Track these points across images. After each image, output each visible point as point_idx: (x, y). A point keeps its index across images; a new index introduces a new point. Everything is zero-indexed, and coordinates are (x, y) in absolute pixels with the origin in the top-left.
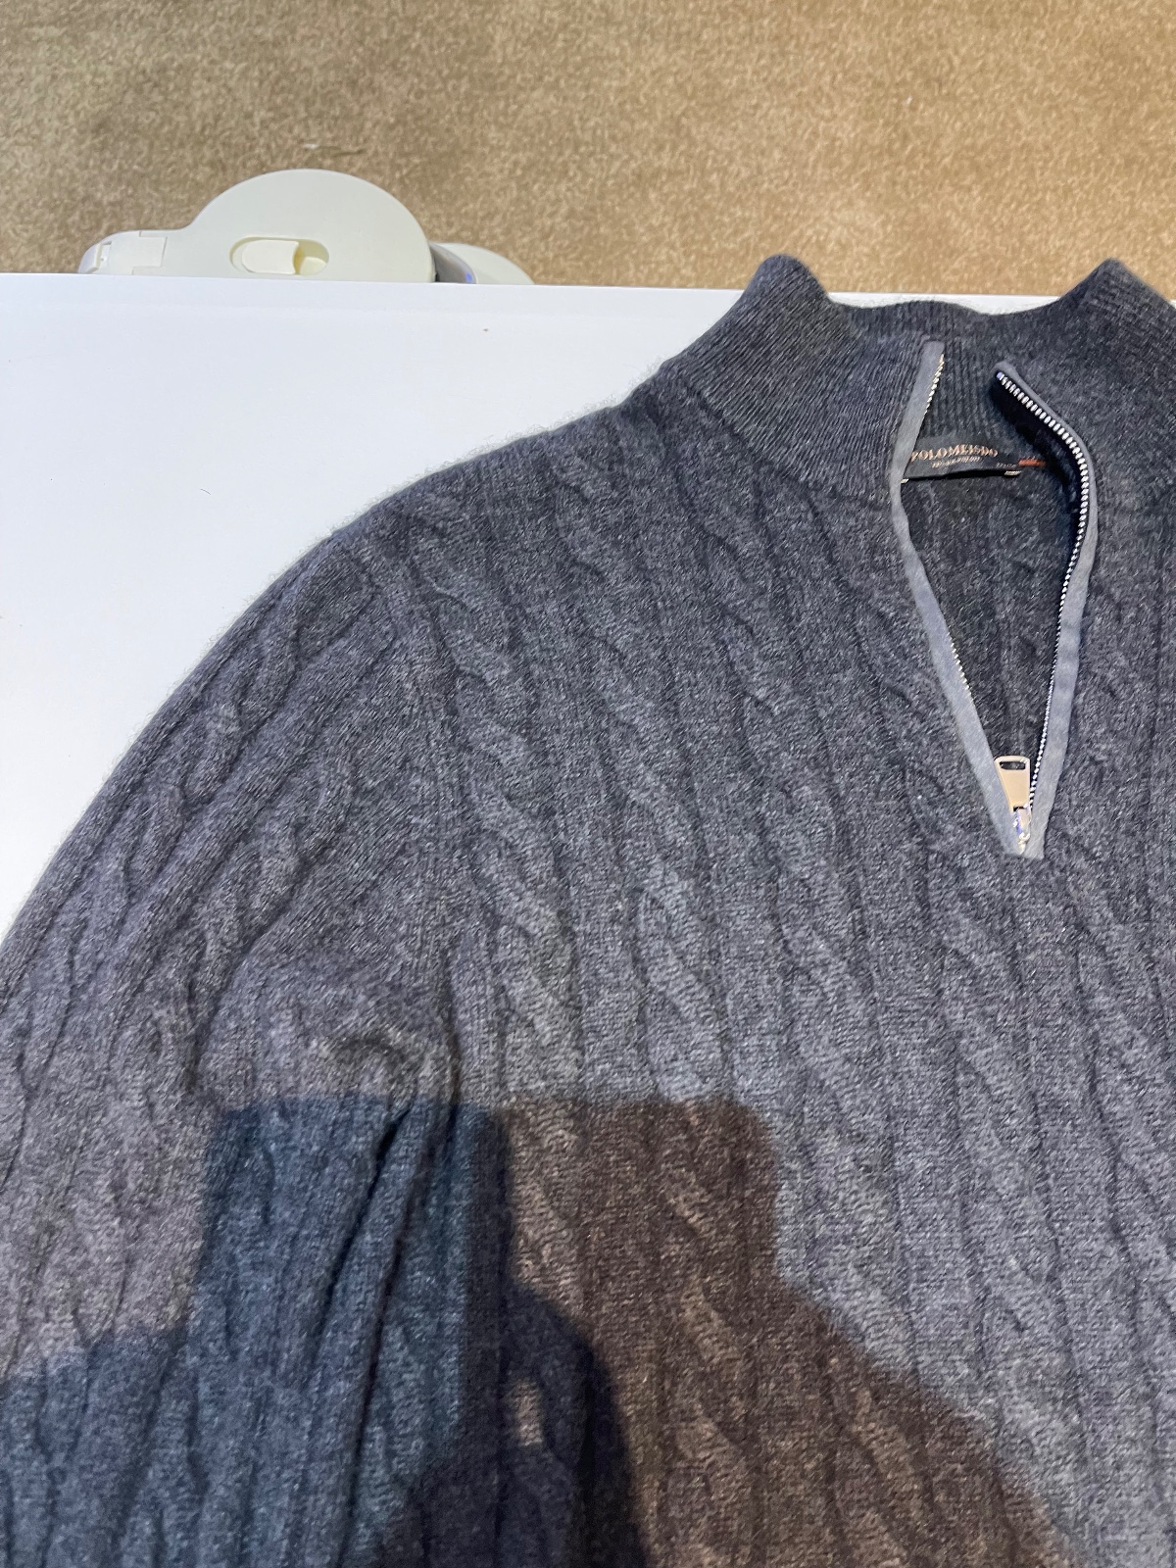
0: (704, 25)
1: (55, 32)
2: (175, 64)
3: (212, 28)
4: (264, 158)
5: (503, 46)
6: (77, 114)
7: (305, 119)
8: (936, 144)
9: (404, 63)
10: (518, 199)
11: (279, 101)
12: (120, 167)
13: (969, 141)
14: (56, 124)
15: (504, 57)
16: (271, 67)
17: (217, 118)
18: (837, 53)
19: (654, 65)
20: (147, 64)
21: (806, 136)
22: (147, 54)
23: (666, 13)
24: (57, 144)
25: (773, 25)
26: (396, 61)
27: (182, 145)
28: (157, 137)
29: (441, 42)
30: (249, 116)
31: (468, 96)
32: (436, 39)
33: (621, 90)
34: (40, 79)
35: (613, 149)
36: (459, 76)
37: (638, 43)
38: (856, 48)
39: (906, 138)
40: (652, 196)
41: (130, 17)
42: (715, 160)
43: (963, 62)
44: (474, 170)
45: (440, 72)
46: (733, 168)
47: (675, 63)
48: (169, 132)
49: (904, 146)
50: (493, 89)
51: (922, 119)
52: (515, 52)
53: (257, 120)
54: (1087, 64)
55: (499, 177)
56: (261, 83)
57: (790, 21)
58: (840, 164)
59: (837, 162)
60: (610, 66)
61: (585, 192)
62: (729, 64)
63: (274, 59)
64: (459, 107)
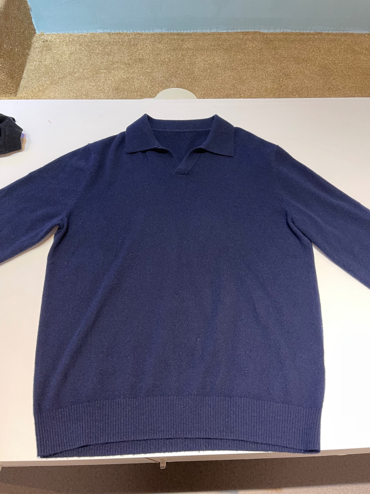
1: (105, 71)
2: (130, 77)
3: (137, 70)
4: (150, 94)
5: (197, 72)
6: (112, 87)
7: (158, 87)
9: (177, 76)
11: (152, 84)
12: (122, 97)
13: (295, 86)
14: (107, 89)
15: (197, 74)
16: (150, 77)
17: (140, 87)
18: (266, 71)
20: (124, 77)
22: (124, 75)
24: (108, 92)
25: (252, 66)
26: (176, 75)
27: (134, 92)
28: (128, 91)
29: (184, 72)
30: (147, 86)
32: (183, 71)
33: (222, 80)
34: (103, 80)
36: (189, 78)
37: (225, 70)
39: (281, 86)
41: (120, 68)
42: (242, 92)
43: (293, 71)
45: (185, 77)
47: (233, 74)
48: (131, 90)
49: (281, 88)
50: (196, 80)
53: (148, 87)
54: (319, 70)
57: (256, 65)
62: (244, 74)
63: (151, 76)
64: (189, 84)
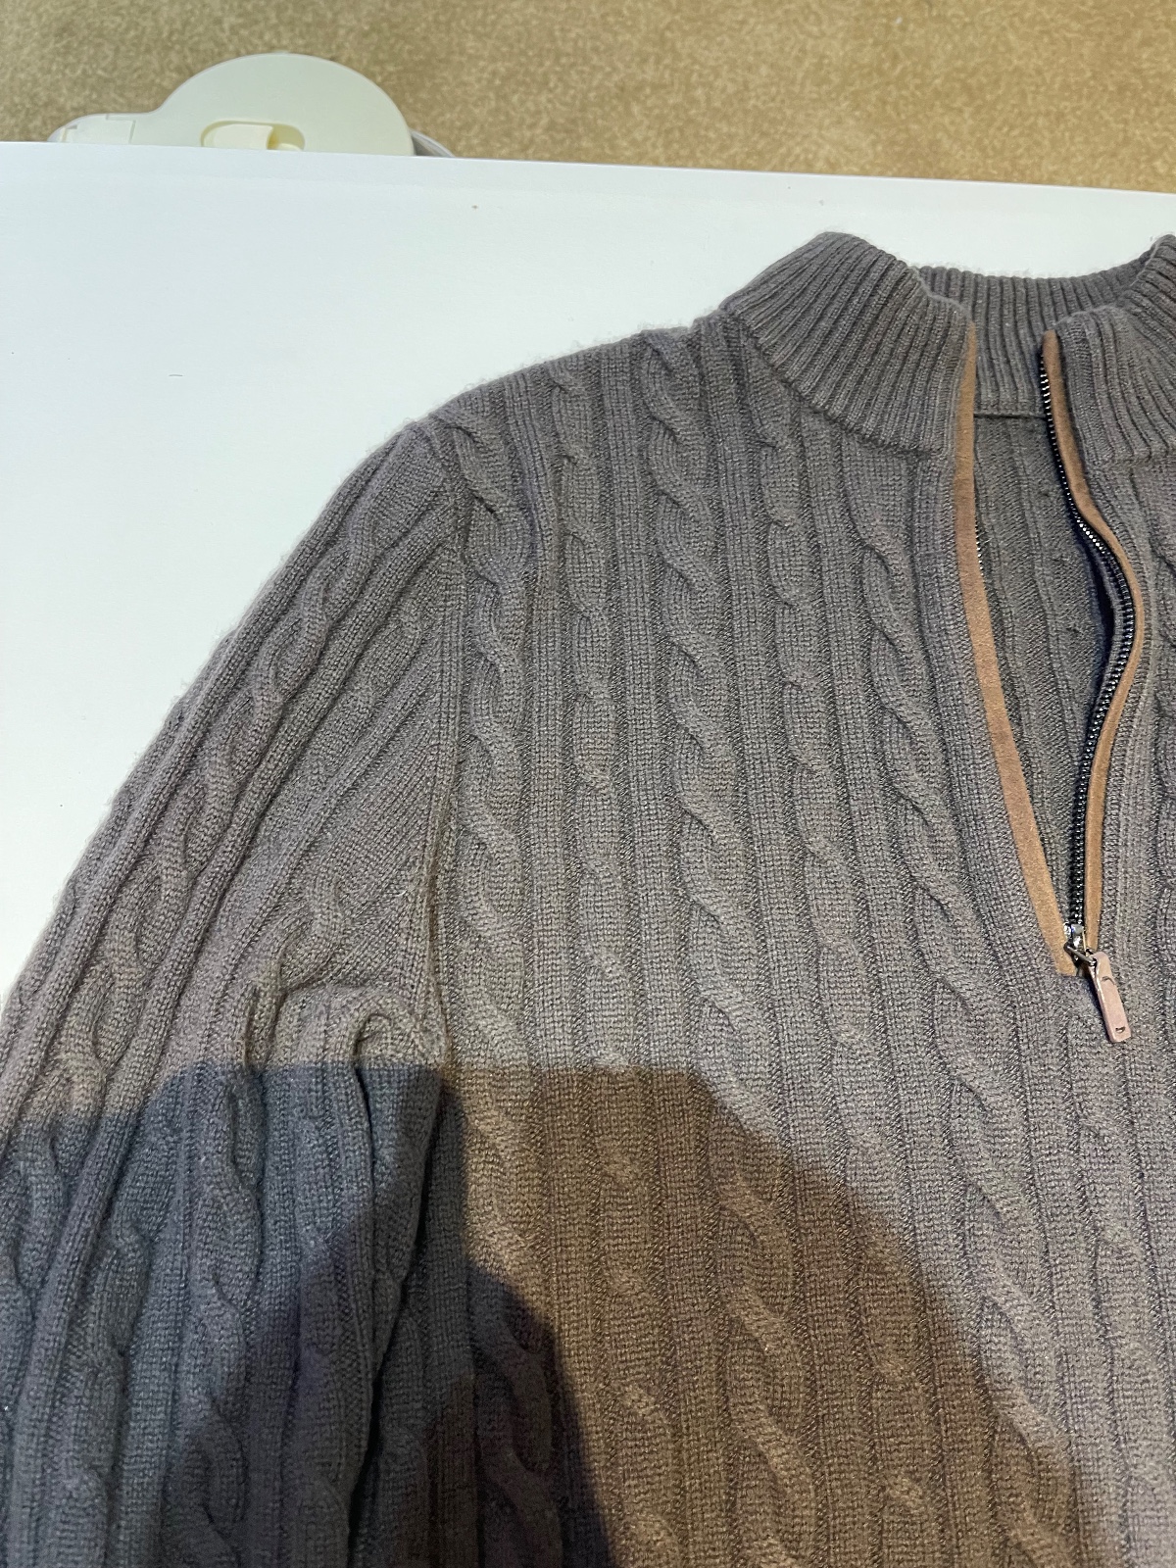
6: (40, 16)
7: (275, 26)
8: (927, 66)
10: (497, 110)
12: (84, 71)
13: (959, 63)
14: (16, 27)
17: (186, 24)
21: (794, 53)
24: (19, 47)
27: (148, 51)
28: (123, 42)
30: (219, 22)
35: (595, 60)
39: (895, 58)
40: (636, 109)
42: (700, 76)
44: (450, 78)
46: (719, 83)
48: (136, 37)
49: (894, 66)
51: (912, 39)
55: (477, 86)
58: (829, 82)
61: (565, 104)
64: (436, 16)
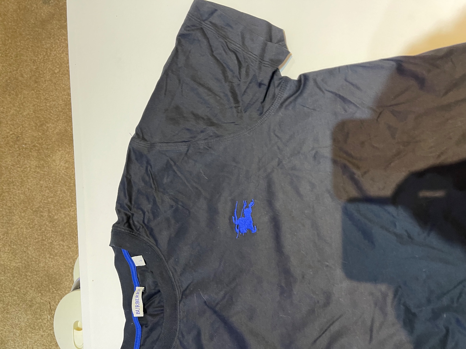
0: (6, 205)
7: (42, 319)
8: (36, 137)
11: (37, 327)
13: (34, 128)
16: (28, 330)
17: (44, 345)
19: (19, 219)
23: (4, 217)
26: (23, 294)
29: (17, 281)
30: (42, 336)
31: (31, 273)
32: (16, 283)
33: (27, 228)
35: (43, 230)
36: (26, 275)
37: (13, 224)
38: (10, 162)
39: (34, 146)
40: (56, 217)
42: (45, 200)
43: (11, 131)
44: (52, 270)
45: (25, 281)
46: (46, 195)
47: (18, 213)
49: (37, 146)
50: (29, 265)
51: (28, 141)
52: (18, 259)
53: (43, 334)
54: (9, 95)
56: (32, 333)
59: (43, 165)
60: (20, 232)
63: (26, 329)
64: (35, 275)
